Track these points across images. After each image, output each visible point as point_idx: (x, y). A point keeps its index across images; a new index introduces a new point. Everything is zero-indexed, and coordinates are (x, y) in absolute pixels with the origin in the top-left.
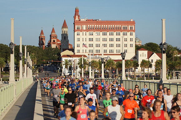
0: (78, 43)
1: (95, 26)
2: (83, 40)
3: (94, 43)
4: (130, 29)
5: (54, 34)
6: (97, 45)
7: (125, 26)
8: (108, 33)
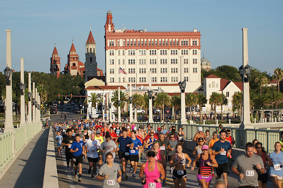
0: (112, 67)
2: (119, 63)
3: (137, 66)
4: (193, 44)
5: (74, 53)
6: (141, 71)
7: (185, 40)
8: (158, 52)
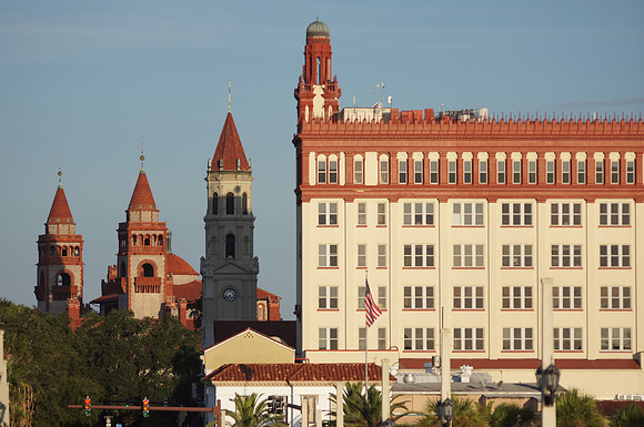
1: (451, 157)
6: (463, 298)
8: (542, 211)
